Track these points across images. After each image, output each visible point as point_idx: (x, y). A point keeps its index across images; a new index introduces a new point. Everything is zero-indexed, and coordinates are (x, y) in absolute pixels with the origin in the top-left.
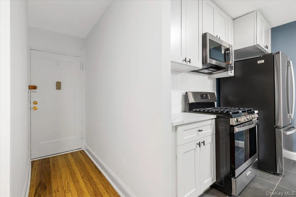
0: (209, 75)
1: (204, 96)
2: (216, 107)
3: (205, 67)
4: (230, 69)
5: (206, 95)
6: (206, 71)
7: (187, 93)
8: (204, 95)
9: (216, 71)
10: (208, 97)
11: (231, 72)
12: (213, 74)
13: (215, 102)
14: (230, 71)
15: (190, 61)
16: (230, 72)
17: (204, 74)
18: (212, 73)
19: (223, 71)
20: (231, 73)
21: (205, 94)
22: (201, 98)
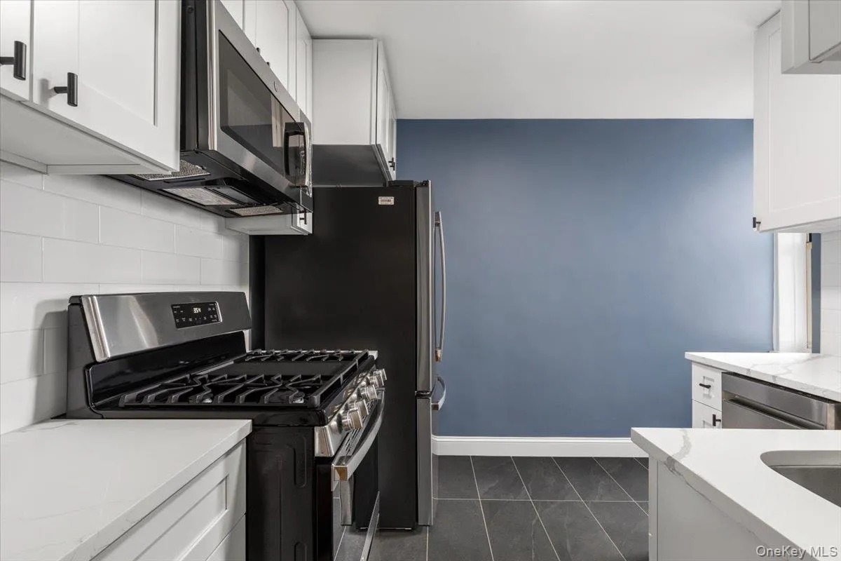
0: (223, 219)
1: (196, 310)
2: (248, 351)
3: (198, 171)
4: (302, 209)
5: (203, 306)
6: (207, 197)
7: (80, 305)
8: (197, 305)
9: (250, 205)
10: (215, 312)
11: (305, 219)
12: (238, 216)
13: (246, 329)
14: (302, 215)
15: (70, 90)
16: (301, 219)
17: (198, 212)
18: (236, 211)
19: (278, 211)
20: (303, 224)
21: (198, 301)
22: (179, 325)
